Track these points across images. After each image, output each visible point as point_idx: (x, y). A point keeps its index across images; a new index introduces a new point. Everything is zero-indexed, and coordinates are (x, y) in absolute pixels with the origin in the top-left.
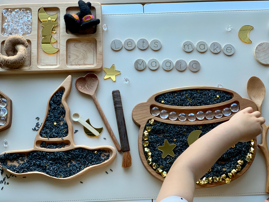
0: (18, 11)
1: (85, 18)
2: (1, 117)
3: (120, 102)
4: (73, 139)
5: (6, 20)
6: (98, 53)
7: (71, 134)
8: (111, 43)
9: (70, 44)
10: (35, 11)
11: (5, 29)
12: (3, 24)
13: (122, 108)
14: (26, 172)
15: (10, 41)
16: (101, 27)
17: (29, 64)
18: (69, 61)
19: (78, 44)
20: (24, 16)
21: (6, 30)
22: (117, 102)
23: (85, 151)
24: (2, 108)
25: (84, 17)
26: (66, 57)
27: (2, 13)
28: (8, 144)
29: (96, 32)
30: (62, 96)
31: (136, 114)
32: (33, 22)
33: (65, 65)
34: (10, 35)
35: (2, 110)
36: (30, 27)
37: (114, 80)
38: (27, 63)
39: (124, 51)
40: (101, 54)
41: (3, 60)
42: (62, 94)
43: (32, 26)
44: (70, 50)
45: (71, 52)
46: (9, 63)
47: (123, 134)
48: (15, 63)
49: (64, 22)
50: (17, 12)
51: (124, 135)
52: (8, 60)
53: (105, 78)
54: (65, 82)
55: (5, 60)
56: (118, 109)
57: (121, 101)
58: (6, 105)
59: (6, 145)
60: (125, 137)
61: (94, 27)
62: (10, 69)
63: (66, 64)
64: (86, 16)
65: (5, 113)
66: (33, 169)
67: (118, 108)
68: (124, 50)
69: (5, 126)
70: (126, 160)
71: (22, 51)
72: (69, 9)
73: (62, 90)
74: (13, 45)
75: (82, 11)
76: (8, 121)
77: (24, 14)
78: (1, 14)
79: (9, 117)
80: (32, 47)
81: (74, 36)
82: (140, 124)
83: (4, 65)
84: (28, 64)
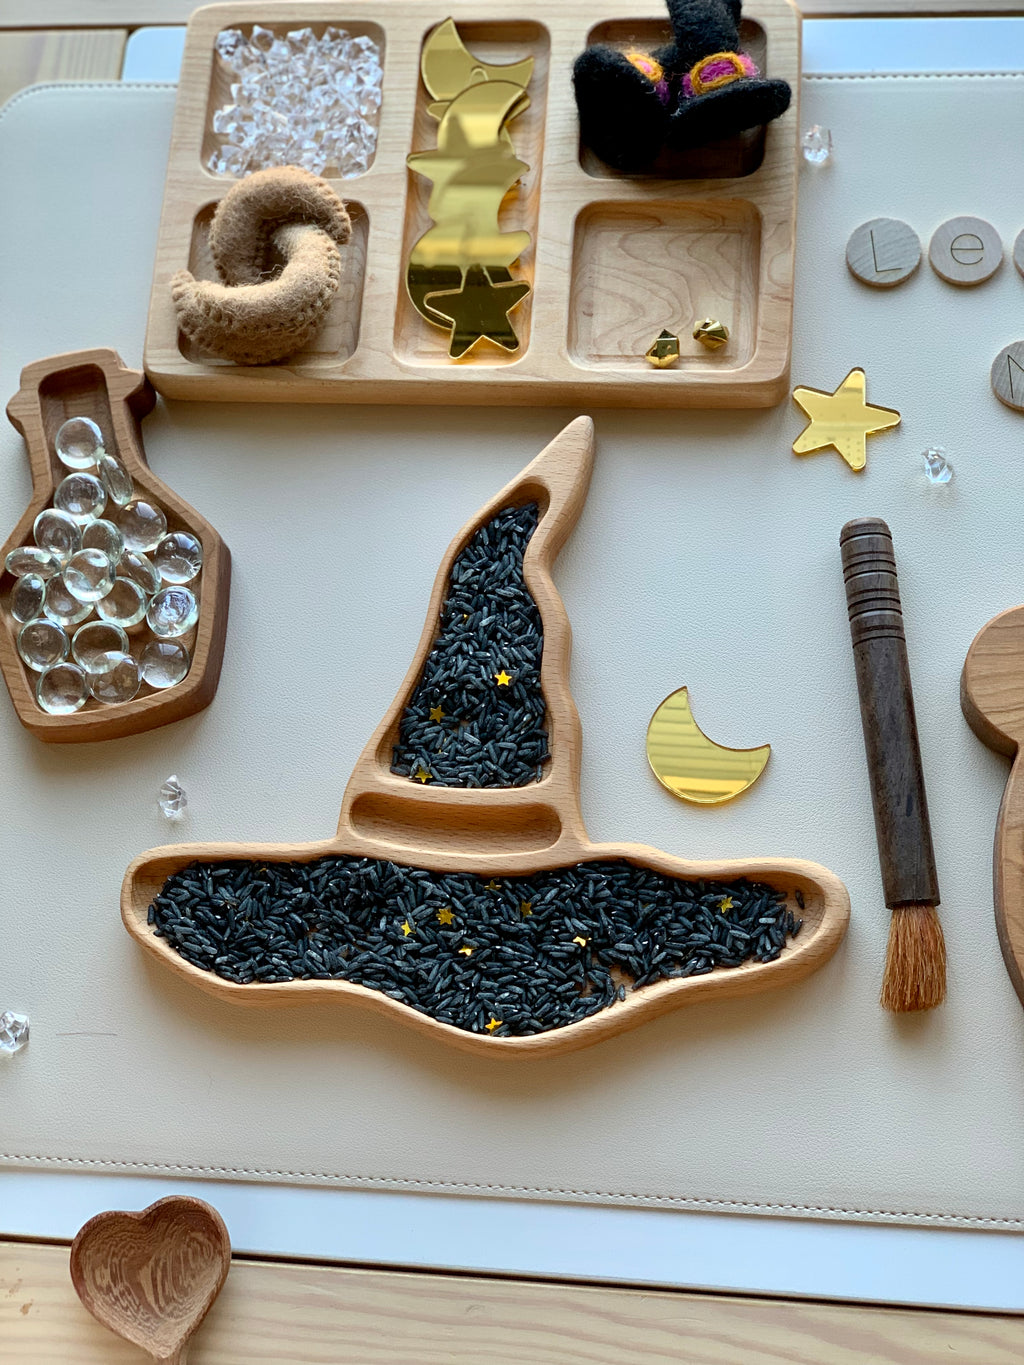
0: (305, 41)
1: (701, 71)
2: (162, 641)
3: (887, 594)
4: (578, 801)
5: (234, 88)
6: (763, 290)
7: (567, 771)
8: (848, 239)
9: (596, 236)
10: (403, 42)
11: (222, 138)
12: (213, 113)
13: (899, 628)
14: (281, 977)
15: (247, 201)
16: (792, 139)
17: (349, 339)
18: (583, 334)
19: (649, 236)
20: (339, 69)
21: (227, 143)
22: (872, 595)
23: (646, 881)
24: (171, 589)
25: (699, 65)
26: (564, 308)
27: (215, 52)
28: (185, 803)
29: (762, 168)
30: (525, 537)
31: (996, 675)
32: (386, 100)
33: (560, 354)
34: (248, 172)
35: (168, 598)
36: (370, 130)
37: (856, 464)
38: (336, 335)
39: (927, 289)
40: (786, 299)
41: (202, 307)
42: (531, 524)
43: (382, 127)
44: (596, 268)
45: (602, 284)
46: (236, 325)
47: (899, 796)
48: (269, 326)
49: (572, 105)
50: (296, 48)
51: (904, 800)
52: (227, 303)
53: (799, 448)
54: (552, 453)
55: (208, 308)
56: (874, 634)
57: (897, 592)
58: (195, 574)
59: (176, 806)
60: (909, 813)
61: (750, 133)
62: (232, 363)
63: (564, 350)
64: (709, 59)
65: (183, 617)
66: (324, 964)
67: (876, 628)
68: (927, 287)
69: (178, 694)
70: (911, 960)
71: (311, 254)
72: (606, 31)
73: (528, 501)
74: (266, 228)
75: (688, 29)
76: (198, 663)
77: (342, 58)
78: (209, 54)
79: (208, 642)
80: (370, 245)
81: (626, 187)
82: (1016, 739)
83: (201, 340)
84: (342, 346)
